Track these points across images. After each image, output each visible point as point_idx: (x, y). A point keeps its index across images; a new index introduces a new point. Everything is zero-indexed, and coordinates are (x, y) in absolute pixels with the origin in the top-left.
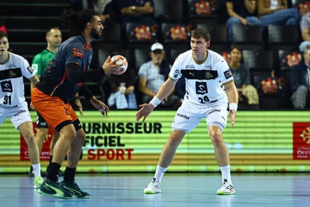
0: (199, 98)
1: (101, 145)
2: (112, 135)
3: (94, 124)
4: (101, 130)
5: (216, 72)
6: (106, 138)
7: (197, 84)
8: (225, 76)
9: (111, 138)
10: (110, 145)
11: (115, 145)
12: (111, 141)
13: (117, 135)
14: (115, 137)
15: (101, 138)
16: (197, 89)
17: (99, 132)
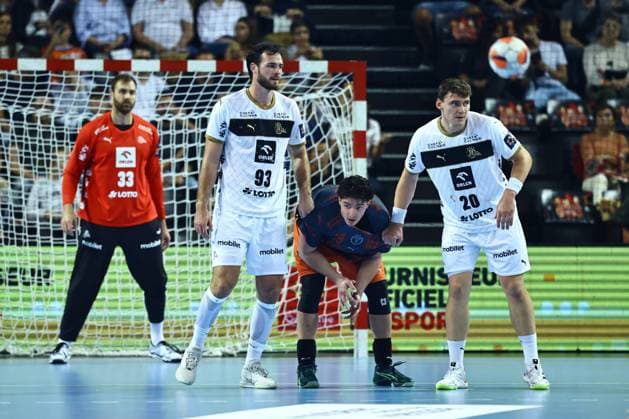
0: (462, 198)
1: (412, 305)
2: (429, 287)
3: (400, 270)
4: (412, 278)
5: (488, 143)
6: (419, 292)
7: (454, 173)
8: (508, 144)
9: (428, 292)
10: (427, 306)
11: (434, 306)
12: (428, 299)
13: (437, 287)
14: (434, 291)
15: (411, 292)
16: (456, 181)
17: (408, 283)
